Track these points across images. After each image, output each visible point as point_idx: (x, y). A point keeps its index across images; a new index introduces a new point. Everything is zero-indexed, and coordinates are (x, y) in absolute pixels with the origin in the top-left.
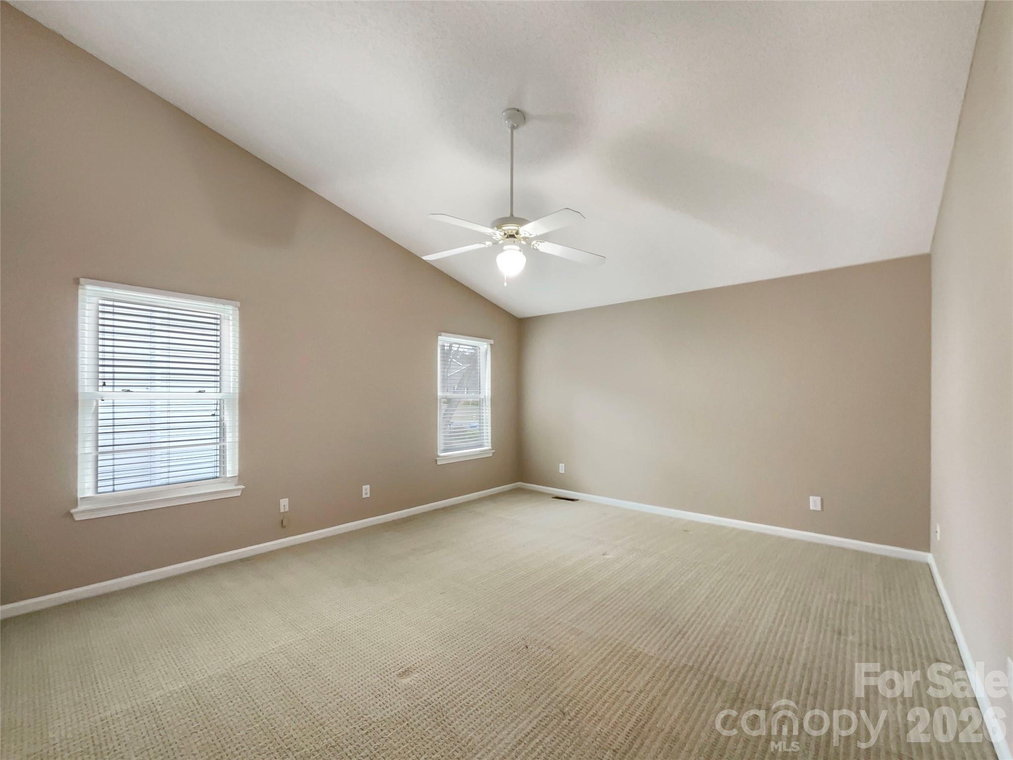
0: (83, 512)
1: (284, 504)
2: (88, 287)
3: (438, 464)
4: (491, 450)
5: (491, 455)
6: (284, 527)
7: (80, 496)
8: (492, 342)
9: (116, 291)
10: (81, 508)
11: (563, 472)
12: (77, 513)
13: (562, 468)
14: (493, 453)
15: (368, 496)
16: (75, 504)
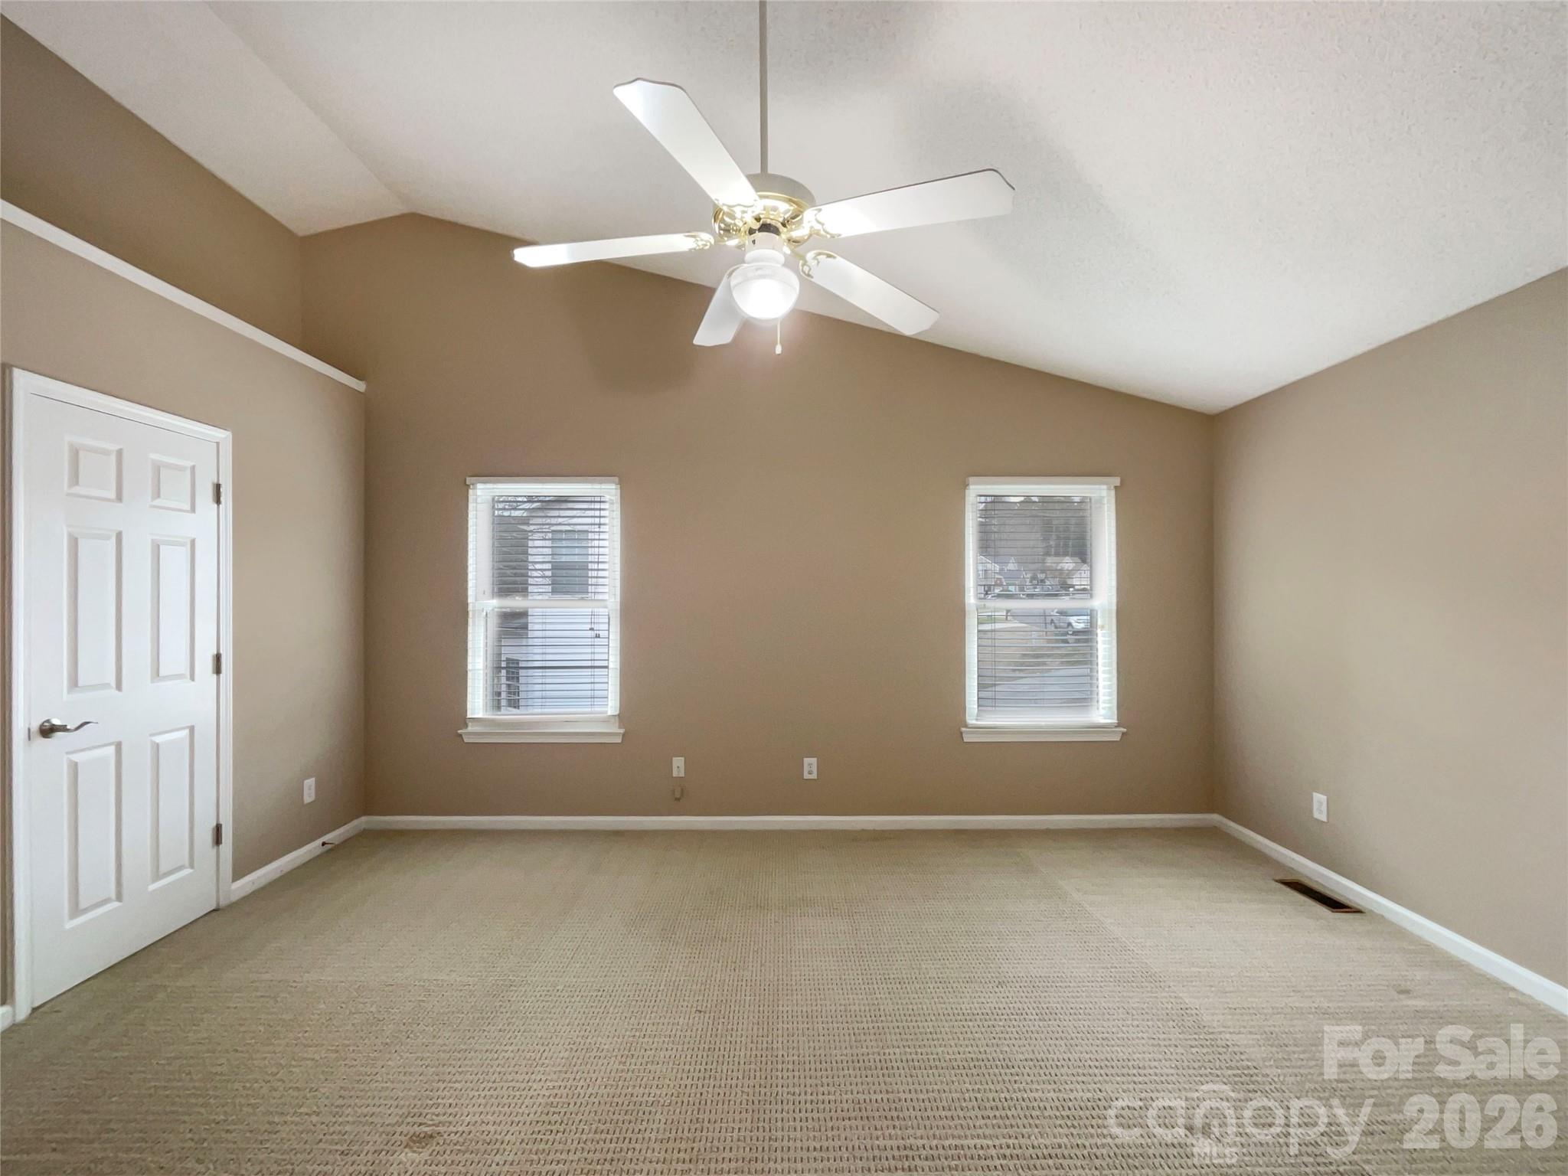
0: (470, 734)
1: (678, 765)
2: (479, 486)
3: (965, 740)
4: (1116, 727)
5: (1117, 738)
6: (679, 799)
7: (469, 715)
8: (1117, 481)
9: (500, 486)
10: (471, 728)
11: (1323, 818)
12: (466, 734)
13: (1320, 806)
14: (1123, 734)
15: (814, 776)
16: (466, 726)
